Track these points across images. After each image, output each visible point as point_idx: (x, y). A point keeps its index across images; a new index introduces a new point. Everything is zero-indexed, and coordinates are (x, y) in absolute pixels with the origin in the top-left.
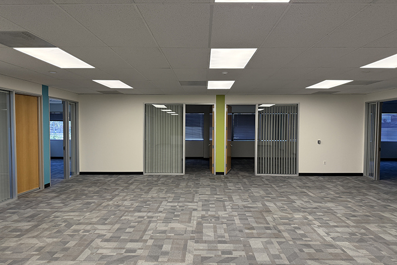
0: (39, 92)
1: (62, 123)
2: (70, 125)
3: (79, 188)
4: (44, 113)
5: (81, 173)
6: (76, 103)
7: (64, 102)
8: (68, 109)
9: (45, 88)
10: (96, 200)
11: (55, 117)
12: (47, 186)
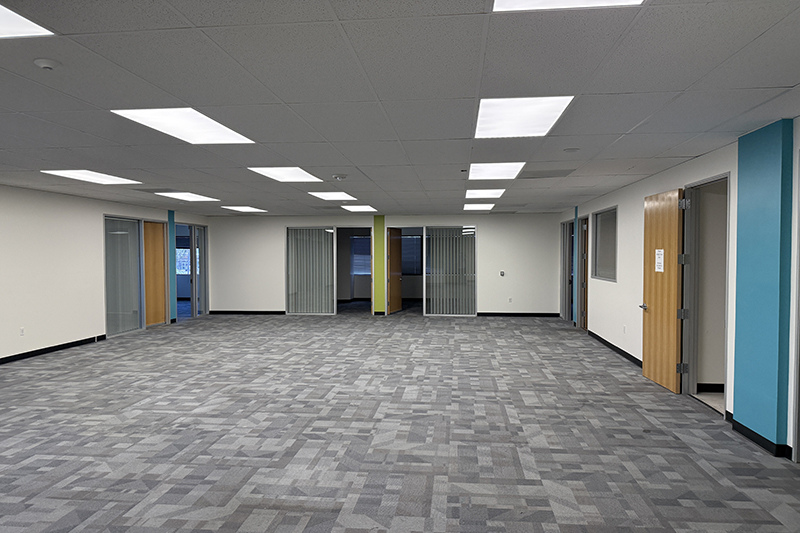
0: (165, 219)
1: (188, 251)
2: (198, 254)
3: (208, 323)
4: (171, 240)
5: (212, 313)
6: (205, 227)
7: (190, 227)
8: (196, 234)
9: (171, 214)
10: (224, 330)
11: (183, 242)
12: (173, 321)
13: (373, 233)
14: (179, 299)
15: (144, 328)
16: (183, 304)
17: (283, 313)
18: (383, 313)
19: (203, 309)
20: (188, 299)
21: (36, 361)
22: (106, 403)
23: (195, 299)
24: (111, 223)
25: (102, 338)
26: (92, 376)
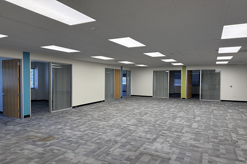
0: (120, 69)
1: (126, 78)
2: (128, 79)
3: (131, 98)
4: (121, 75)
5: (132, 95)
6: (130, 71)
7: (126, 71)
8: (128, 73)
9: (122, 67)
10: (135, 101)
11: (124, 75)
12: (121, 97)
13: (182, 72)
14: (123, 91)
15: (114, 99)
16: (124, 93)
17: (152, 97)
18: (185, 99)
19: (129, 94)
20: (125, 91)
21: (88, 106)
22: (104, 119)
23: (127, 91)
24: (107, 70)
25: (104, 101)
26: (101, 111)
